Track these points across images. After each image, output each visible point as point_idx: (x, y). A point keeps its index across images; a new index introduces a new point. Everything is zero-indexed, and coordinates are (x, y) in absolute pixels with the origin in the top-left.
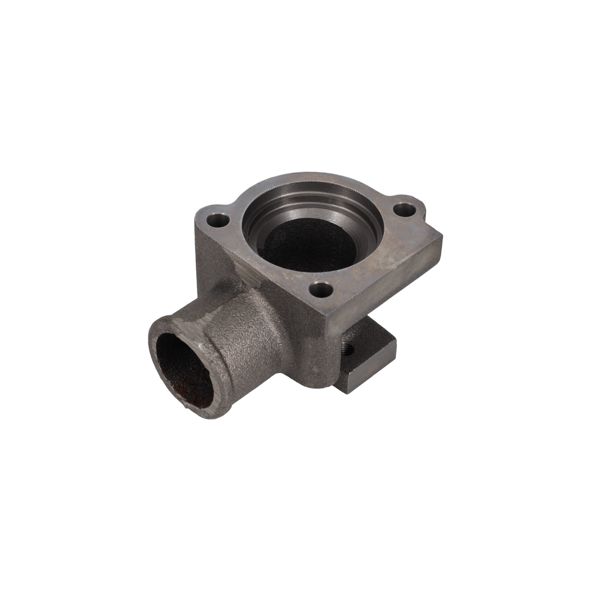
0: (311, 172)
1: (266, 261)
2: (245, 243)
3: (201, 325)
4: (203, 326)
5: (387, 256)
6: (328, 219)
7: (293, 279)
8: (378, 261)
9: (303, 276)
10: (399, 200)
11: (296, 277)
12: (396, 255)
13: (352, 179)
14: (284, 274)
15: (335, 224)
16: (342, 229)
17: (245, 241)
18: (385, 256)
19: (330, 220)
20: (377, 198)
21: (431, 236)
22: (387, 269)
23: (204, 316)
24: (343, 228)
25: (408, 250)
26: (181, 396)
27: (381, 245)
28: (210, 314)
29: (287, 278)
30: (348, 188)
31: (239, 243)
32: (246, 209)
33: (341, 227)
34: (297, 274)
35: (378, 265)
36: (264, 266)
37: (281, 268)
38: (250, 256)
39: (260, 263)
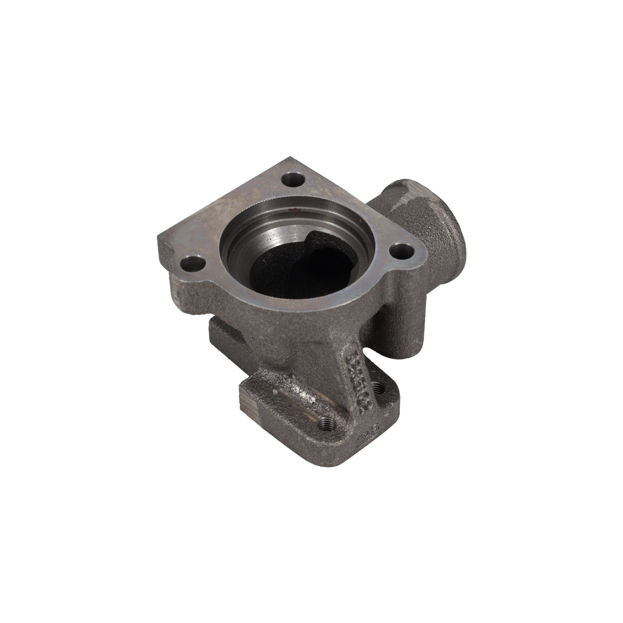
2: (371, 225)
3: (411, 194)
4: (409, 193)
5: (222, 212)
7: (321, 190)
8: (232, 207)
9: (311, 192)
10: (197, 275)
11: (318, 191)
12: (212, 213)
14: (329, 194)
17: (371, 228)
18: (224, 212)
20: (222, 277)
21: (170, 234)
22: (225, 199)
23: (409, 202)
25: (198, 218)
27: (227, 223)
28: (403, 203)
29: (327, 190)
31: (377, 225)
32: (372, 264)
34: (317, 194)
35: (233, 203)
36: (350, 201)
38: (365, 211)
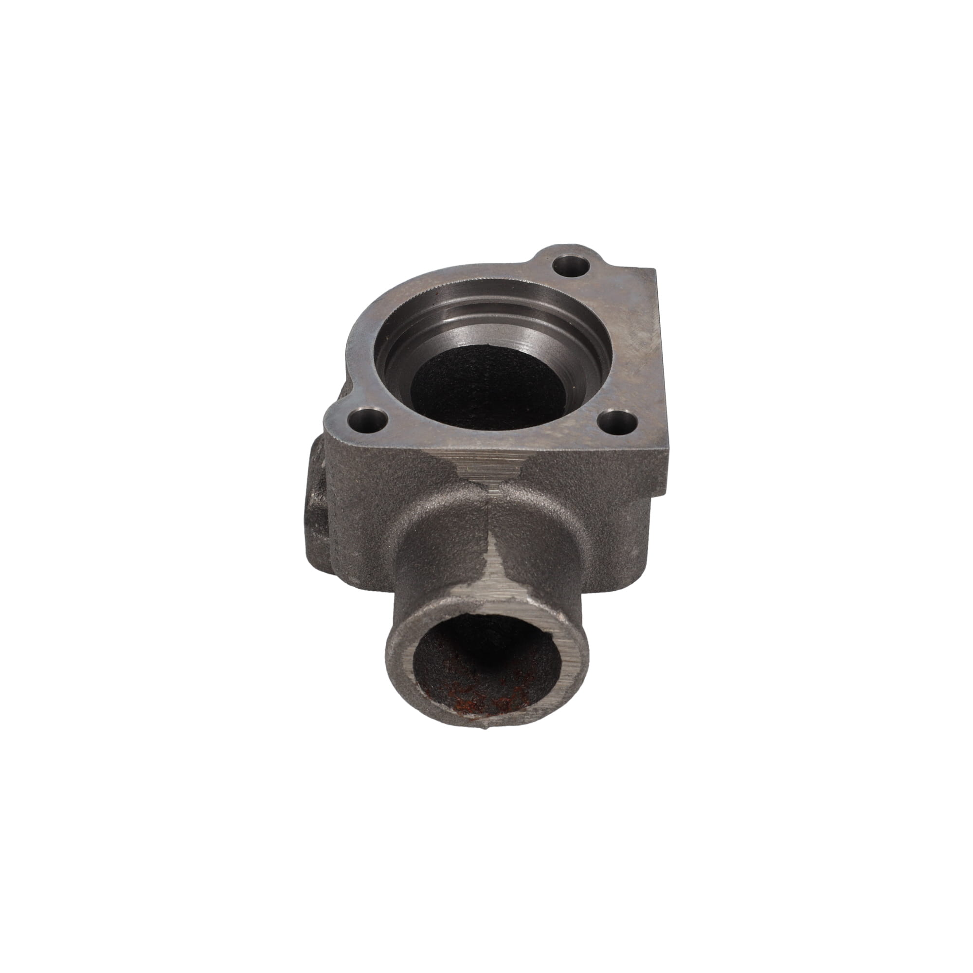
0: (394, 288)
1: (504, 431)
6: (459, 343)
13: (456, 267)
15: (474, 345)
16: (490, 346)
19: (461, 343)
24: (490, 344)
26: (472, 715)
29: (560, 435)
30: (467, 281)
33: (486, 344)
37: (534, 428)
39: (501, 439)
